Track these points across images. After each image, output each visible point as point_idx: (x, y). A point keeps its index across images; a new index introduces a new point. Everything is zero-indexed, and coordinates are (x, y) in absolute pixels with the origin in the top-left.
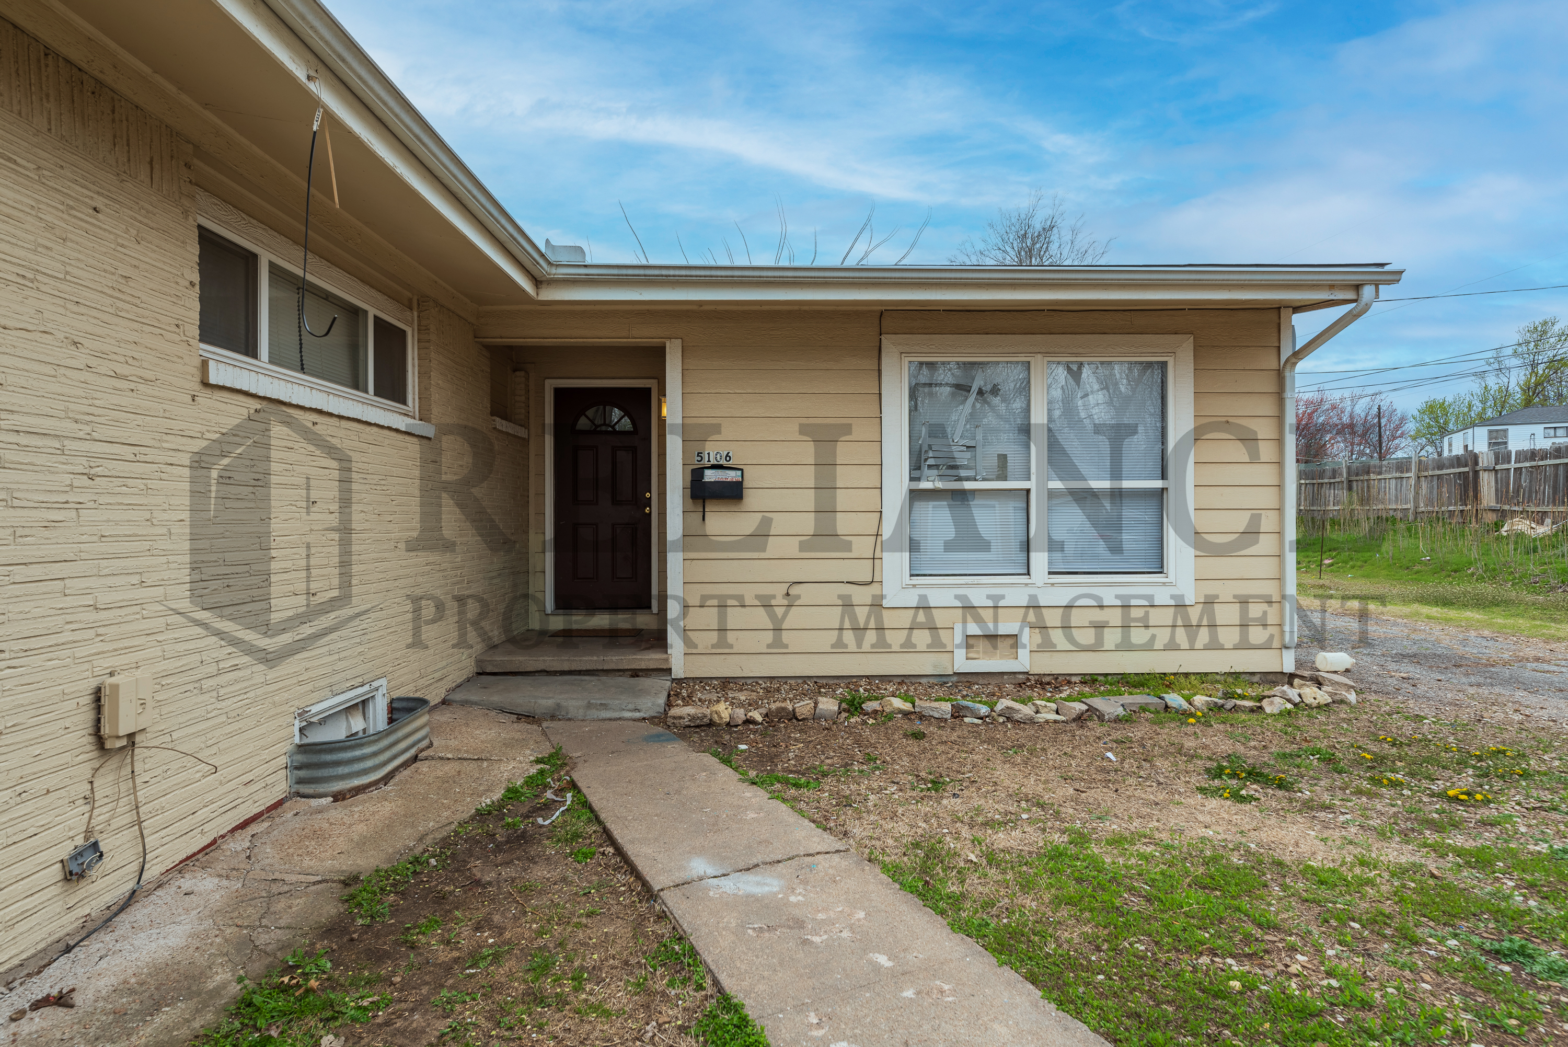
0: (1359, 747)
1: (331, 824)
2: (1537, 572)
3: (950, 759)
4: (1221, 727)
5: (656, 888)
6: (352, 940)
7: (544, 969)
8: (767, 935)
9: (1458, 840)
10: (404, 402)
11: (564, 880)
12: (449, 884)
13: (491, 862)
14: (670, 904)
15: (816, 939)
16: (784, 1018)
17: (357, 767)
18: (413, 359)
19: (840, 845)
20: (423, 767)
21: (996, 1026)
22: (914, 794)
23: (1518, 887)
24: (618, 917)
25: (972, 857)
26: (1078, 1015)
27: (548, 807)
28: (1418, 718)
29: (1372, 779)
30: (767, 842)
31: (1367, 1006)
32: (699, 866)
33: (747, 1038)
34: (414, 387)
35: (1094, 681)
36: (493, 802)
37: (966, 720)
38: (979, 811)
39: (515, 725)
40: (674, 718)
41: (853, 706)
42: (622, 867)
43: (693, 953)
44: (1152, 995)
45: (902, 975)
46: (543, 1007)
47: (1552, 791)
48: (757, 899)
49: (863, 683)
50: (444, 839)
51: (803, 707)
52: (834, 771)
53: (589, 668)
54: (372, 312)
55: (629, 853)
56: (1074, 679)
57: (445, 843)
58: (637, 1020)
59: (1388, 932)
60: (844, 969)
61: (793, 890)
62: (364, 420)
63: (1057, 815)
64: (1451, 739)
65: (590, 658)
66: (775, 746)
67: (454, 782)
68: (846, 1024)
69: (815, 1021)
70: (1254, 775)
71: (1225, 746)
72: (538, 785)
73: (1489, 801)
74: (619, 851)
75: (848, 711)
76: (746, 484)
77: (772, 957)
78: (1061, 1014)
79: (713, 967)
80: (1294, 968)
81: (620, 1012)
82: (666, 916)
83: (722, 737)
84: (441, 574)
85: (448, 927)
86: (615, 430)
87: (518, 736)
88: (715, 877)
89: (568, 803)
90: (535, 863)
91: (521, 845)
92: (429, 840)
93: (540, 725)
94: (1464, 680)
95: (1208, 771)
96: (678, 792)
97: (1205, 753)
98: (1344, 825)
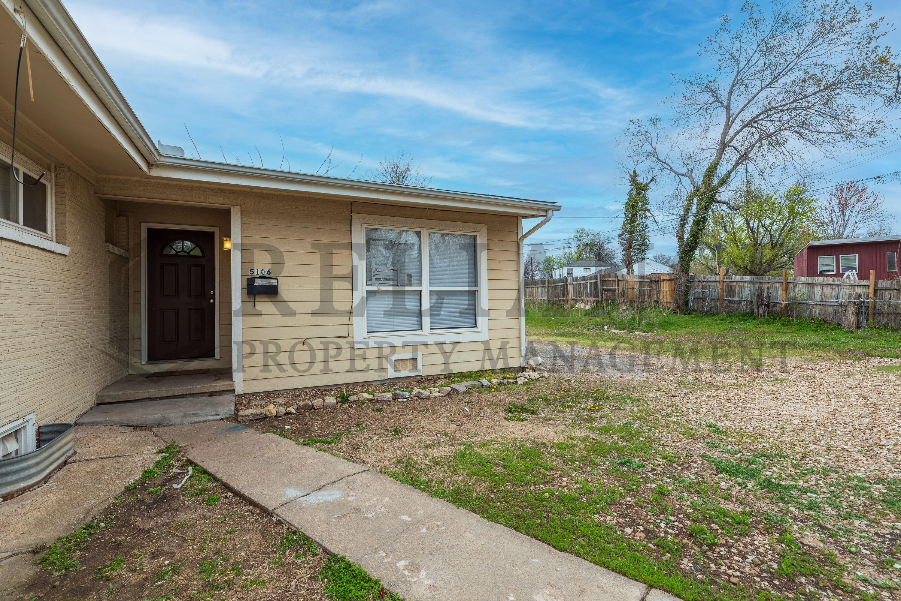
0: (554, 394)
1: (7, 516)
2: (588, 323)
3: (398, 419)
4: (504, 391)
5: (271, 509)
6: (54, 587)
7: (213, 569)
8: (343, 519)
9: (596, 425)
10: (45, 231)
11: (204, 517)
12: (120, 536)
13: (147, 516)
14: (282, 516)
15: (370, 516)
16: (368, 557)
17: (22, 474)
18: (51, 203)
19: (364, 468)
20: (74, 467)
21: (466, 535)
22: (388, 438)
23: (619, 439)
24: (249, 530)
25: (427, 462)
26: (497, 521)
27: (176, 478)
28: (569, 381)
29: (562, 406)
30: (325, 473)
31: (591, 492)
32: (291, 493)
33: (353, 573)
34: (52, 222)
35: (450, 377)
36: (136, 481)
37: (399, 400)
38: (421, 441)
39: (134, 433)
40: (243, 416)
41: (344, 399)
42: (242, 502)
43: (306, 538)
44: (520, 507)
45: (417, 523)
46: (220, 590)
47: (617, 402)
48: (331, 503)
49: (344, 387)
50: (106, 509)
51: (317, 402)
52: (343, 433)
53: (180, 393)
54: (22, 170)
55: (246, 494)
56: (441, 377)
57: (107, 511)
58: (283, 581)
59: (588, 463)
60: (389, 527)
61: (348, 494)
62: (20, 241)
63: (454, 437)
64: (581, 387)
65: (181, 388)
66: (305, 424)
67: (102, 473)
68: (400, 552)
69: (384, 555)
70: (523, 410)
71: (508, 400)
72: (164, 466)
73: (601, 409)
74: (237, 493)
75: (341, 402)
76: (279, 287)
77: (351, 529)
78: (490, 523)
79: (320, 542)
80: (564, 484)
81: (270, 580)
82: (282, 523)
83: (273, 423)
84: (73, 343)
85: (131, 561)
86: (189, 255)
87: (138, 439)
88: (303, 496)
89: (190, 473)
90: (180, 511)
91: (165, 503)
92: (94, 512)
93: (151, 431)
94: (578, 365)
95: (505, 410)
96: (262, 456)
97: (502, 403)
98: (559, 425)
